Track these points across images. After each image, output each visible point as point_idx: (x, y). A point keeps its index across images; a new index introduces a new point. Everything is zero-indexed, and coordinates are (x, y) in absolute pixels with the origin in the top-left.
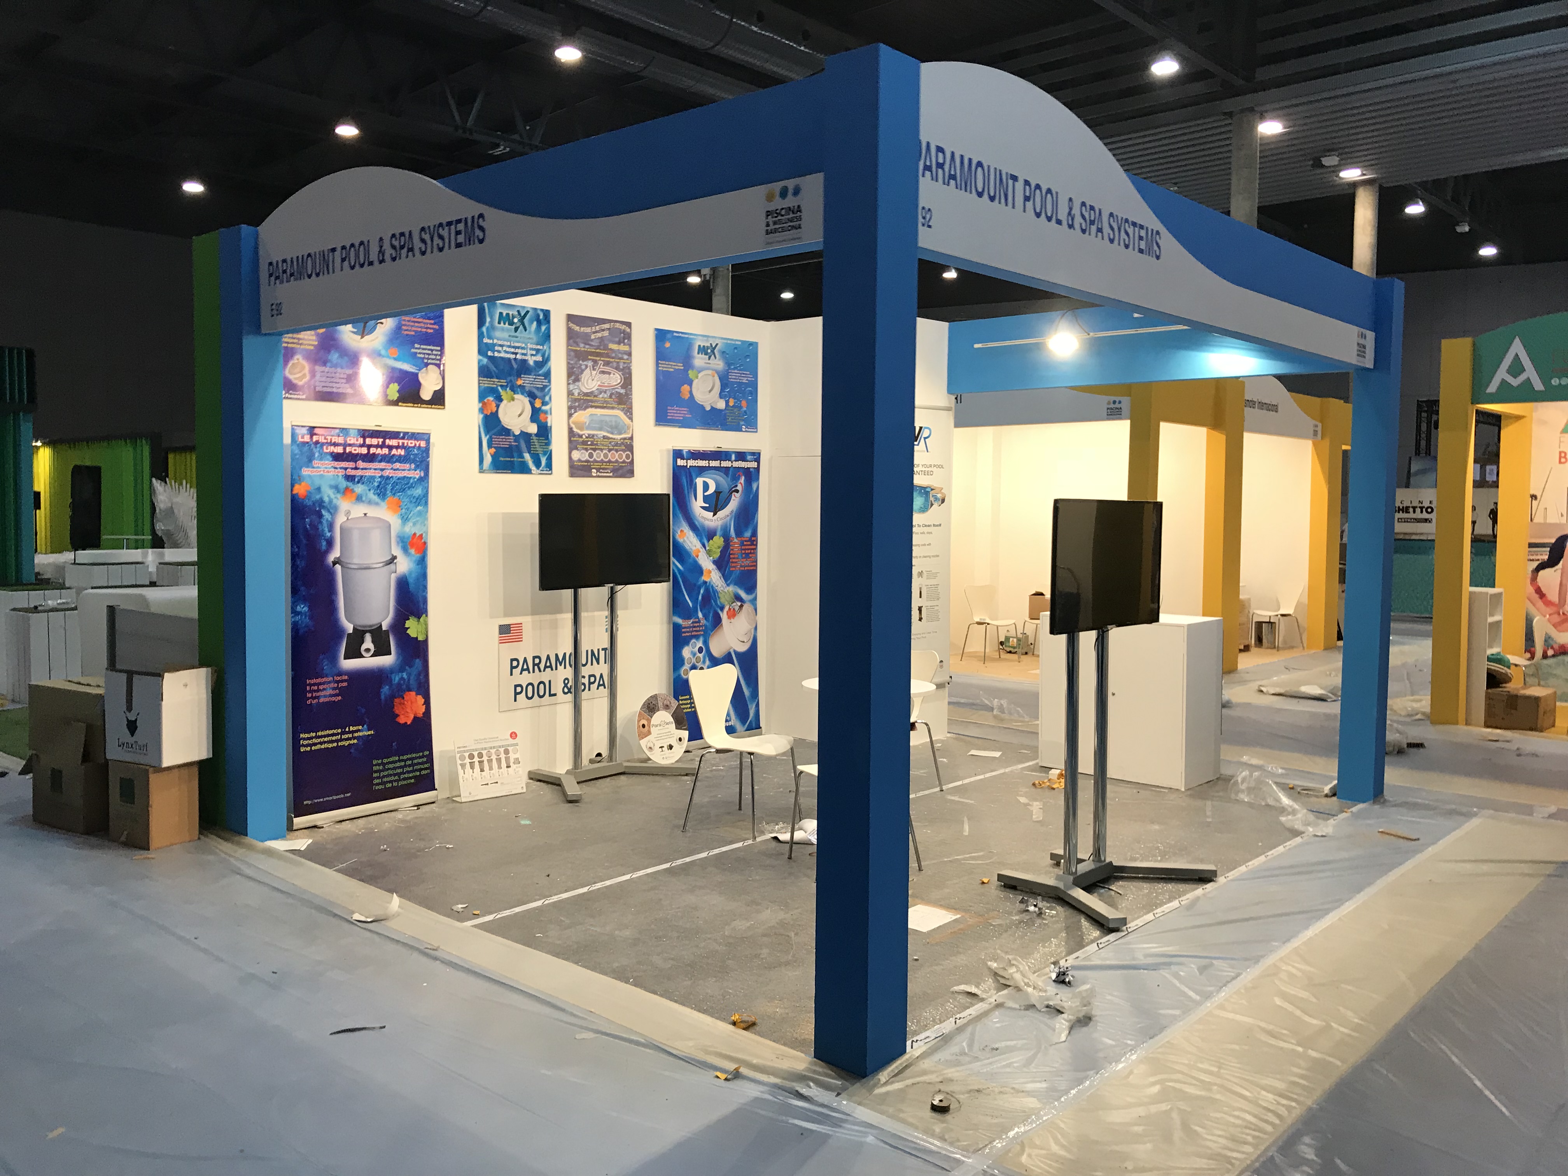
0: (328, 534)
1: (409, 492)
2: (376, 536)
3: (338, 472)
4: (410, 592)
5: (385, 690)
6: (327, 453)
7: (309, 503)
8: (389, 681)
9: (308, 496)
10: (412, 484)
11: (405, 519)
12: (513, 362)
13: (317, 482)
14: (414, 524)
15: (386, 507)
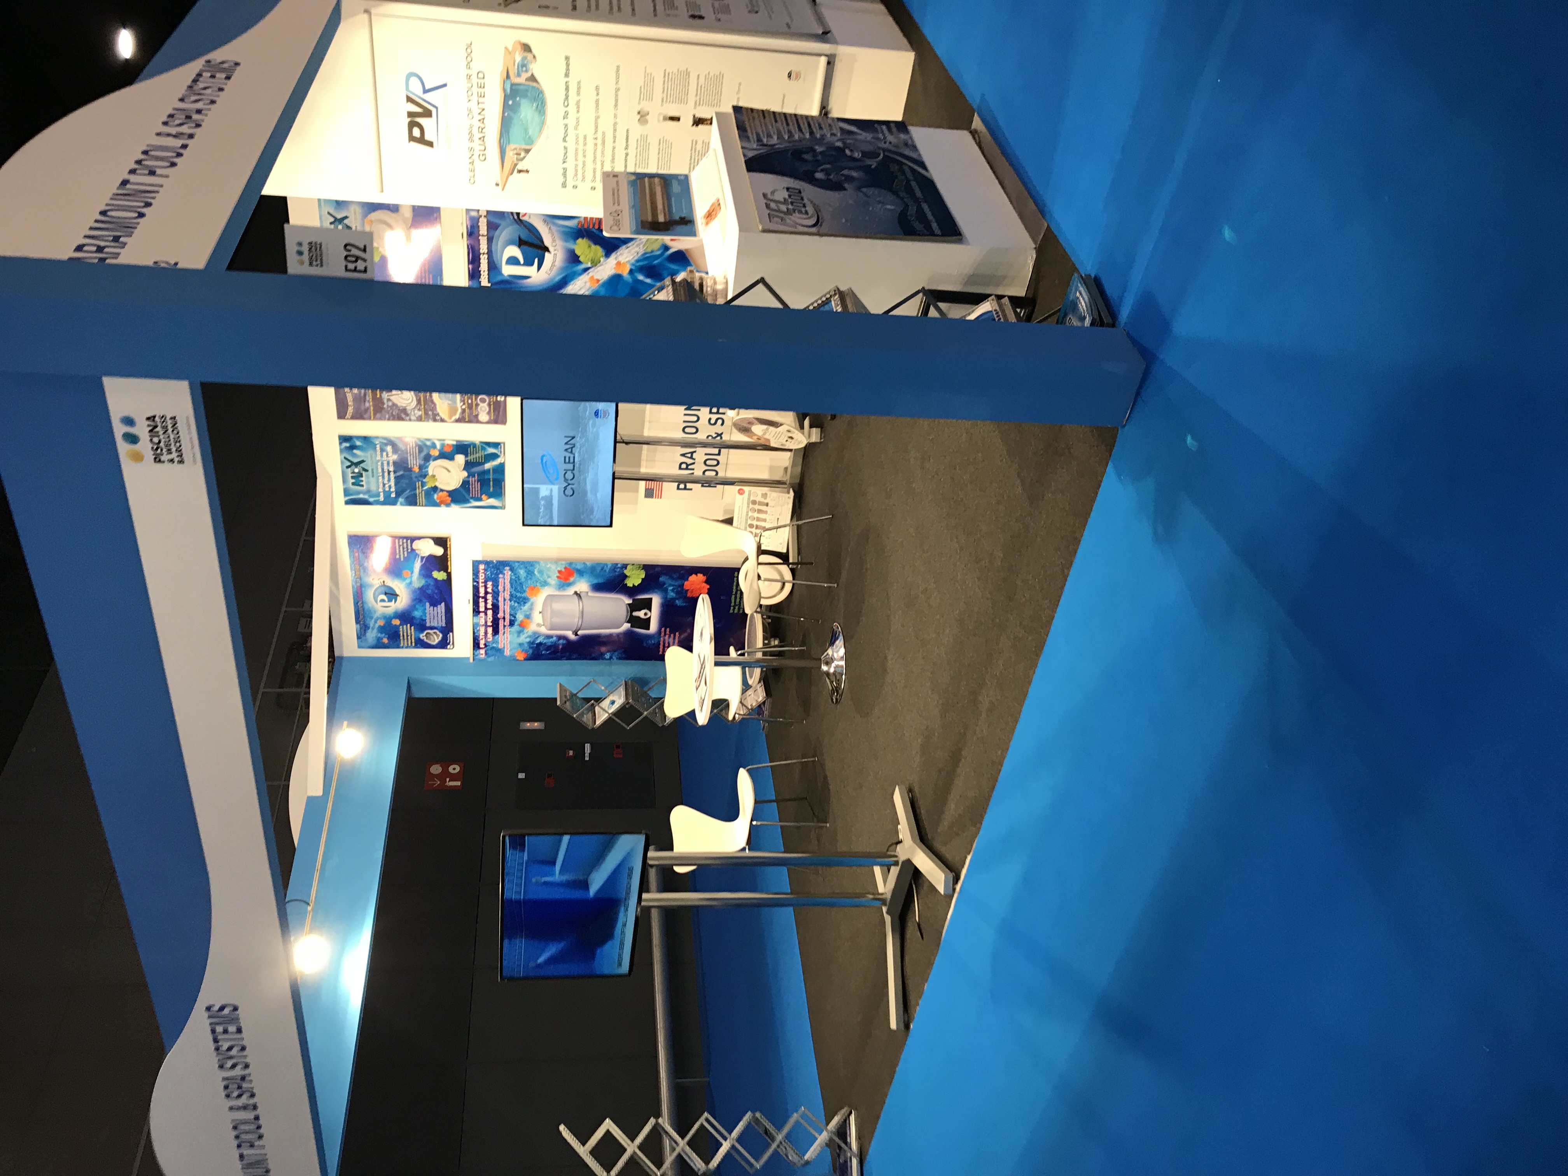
0: (555, 638)
1: (523, 580)
2: (557, 606)
3: (507, 631)
4: (604, 583)
5: (678, 603)
6: (493, 639)
7: (531, 651)
8: (674, 599)
9: (526, 652)
10: (516, 577)
11: (545, 584)
12: (398, 474)
13: (515, 645)
14: (549, 577)
15: (535, 598)
